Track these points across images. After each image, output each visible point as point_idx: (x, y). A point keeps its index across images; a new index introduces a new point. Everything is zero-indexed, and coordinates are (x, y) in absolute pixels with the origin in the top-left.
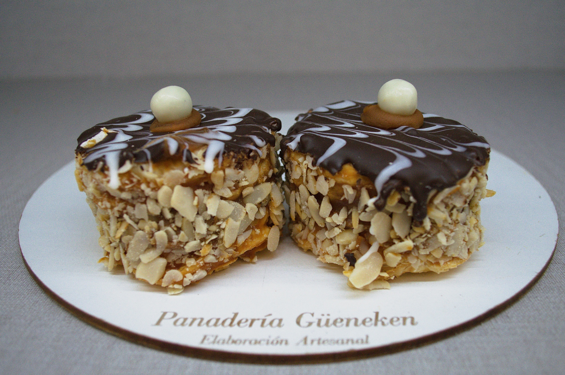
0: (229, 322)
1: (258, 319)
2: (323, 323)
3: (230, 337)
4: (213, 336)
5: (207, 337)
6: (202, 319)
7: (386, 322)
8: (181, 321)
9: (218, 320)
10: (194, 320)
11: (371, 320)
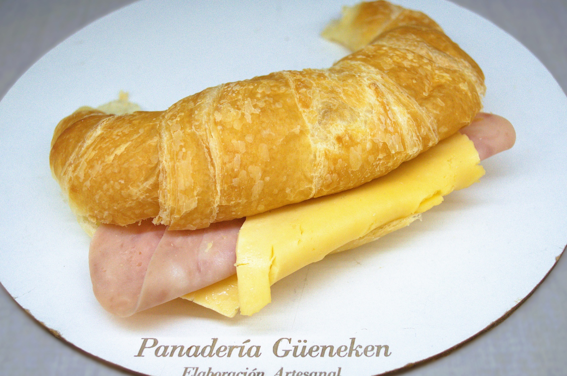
0: (208, 350)
1: (237, 347)
2: (299, 351)
3: (210, 369)
4: (194, 368)
5: (188, 371)
6: (182, 347)
7: (361, 351)
8: (162, 350)
9: (197, 348)
10: (175, 348)
11: (346, 347)
